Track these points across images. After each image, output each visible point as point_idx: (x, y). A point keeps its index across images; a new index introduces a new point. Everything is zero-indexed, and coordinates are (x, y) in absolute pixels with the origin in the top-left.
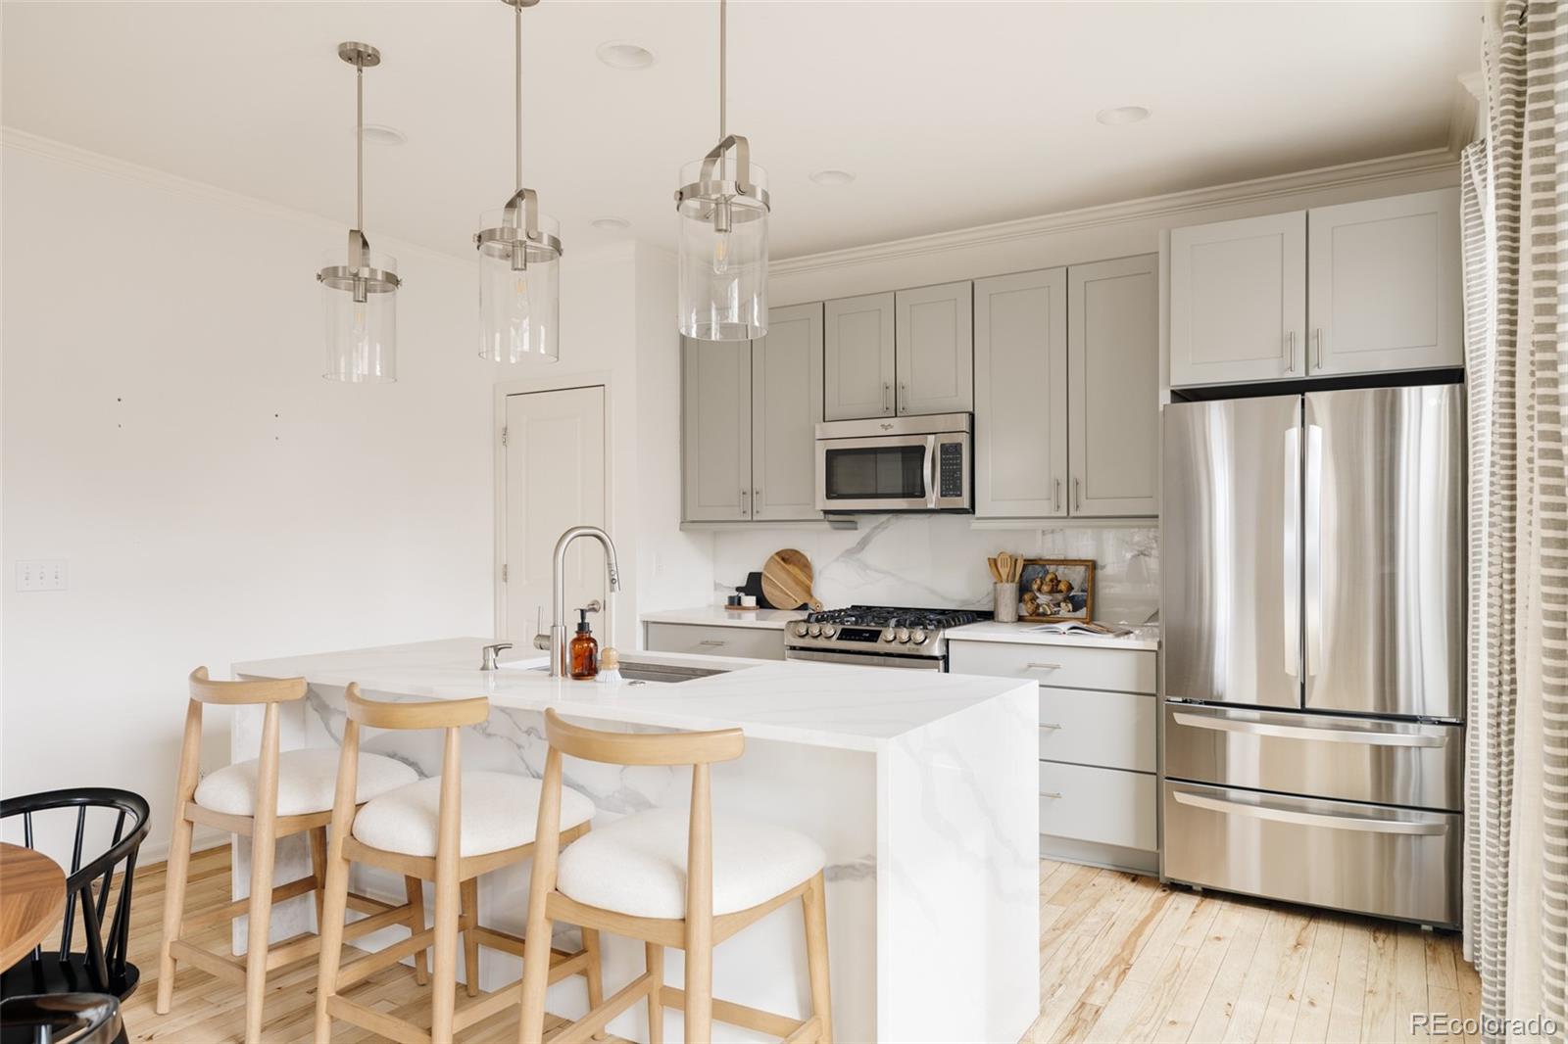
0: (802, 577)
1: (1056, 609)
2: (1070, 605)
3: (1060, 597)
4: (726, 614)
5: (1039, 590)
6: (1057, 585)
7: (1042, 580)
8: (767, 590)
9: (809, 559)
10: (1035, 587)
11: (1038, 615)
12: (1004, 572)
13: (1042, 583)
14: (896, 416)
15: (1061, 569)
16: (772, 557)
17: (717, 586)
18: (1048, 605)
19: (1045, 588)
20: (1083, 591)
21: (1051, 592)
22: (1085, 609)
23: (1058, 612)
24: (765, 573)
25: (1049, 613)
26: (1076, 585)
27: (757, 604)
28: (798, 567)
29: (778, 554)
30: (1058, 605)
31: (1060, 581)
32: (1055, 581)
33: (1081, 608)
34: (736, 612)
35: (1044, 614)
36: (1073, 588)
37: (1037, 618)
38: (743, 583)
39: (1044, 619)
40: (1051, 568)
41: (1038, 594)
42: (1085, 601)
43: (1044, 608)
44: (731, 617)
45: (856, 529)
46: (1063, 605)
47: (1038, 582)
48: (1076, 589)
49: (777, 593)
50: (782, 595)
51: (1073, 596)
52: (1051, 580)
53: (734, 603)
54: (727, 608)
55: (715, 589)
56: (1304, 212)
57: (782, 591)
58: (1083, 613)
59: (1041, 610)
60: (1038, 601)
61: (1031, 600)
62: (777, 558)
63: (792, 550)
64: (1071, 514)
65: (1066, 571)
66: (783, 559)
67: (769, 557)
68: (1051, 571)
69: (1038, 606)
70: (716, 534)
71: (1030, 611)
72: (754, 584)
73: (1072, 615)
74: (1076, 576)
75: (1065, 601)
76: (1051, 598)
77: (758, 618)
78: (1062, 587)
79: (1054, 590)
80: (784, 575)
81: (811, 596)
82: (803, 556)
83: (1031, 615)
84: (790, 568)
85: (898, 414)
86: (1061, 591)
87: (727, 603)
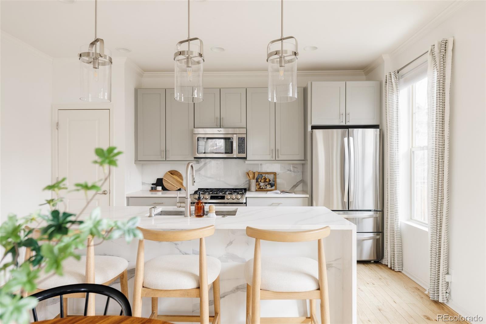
0: (179, 179)
1: (266, 187)
2: (270, 186)
3: (267, 183)
4: (150, 193)
5: (260, 181)
6: (266, 180)
7: (261, 178)
8: (165, 184)
9: (181, 173)
10: (259, 181)
11: (261, 189)
12: (251, 176)
13: (261, 180)
14: (220, 128)
15: (267, 175)
16: (167, 173)
17: (143, 184)
18: (263, 186)
19: (262, 181)
20: (273, 181)
21: (264, 182)
22: (274, 187)
23: (266, 188)
24: (164, 178)
25: (264, 188)
26: (271, 180)
27: (162, 189)
28: (178, 176)
29: (169, 172)
30: (266, 186)
31: (266, 179)
32: (265, 179)
33: (273, 186)
34: (154, 192)
35: (262, 189)
36: (270, 181)
37: (260, 190)
38: (155, 182)
39: (263, 190)
40: (264, 175)
41: (260, 183)
42: (274, 184)
43: (262, 187)
44: (152, 194)
45: (199, 163)
46: (268, 186)
47: (260, 179)
48: (271, 181)
49: (169, 185)
50: (171, 186)
51: (271, 183)
52: (264, 179)
53: (153, 189)
54: (150, 191)
55: (142, 185)
56: (345, 82)
57: (171, 184)
58: (273, 188)
59: (261, 187)
60: (260, 185)
61: (258, 185)
62: (169, 173)
63: (174, 171)
64: (276, 159)
65: (268, 176)
66: (171, 174)
67: (165, 173)
68: (264, 176)
69: (260, 186)
70: (143, 165)
71: (258, 188)
72: (159, 182)
73: (271, 188)
74: (271, 177)
75: (268, 184)
76: (264, 184)
77: (162, 194)
78: (267, 180)
79: (265, 181)
80: (172, 179)
81: (183, 186)
82: (179, 172)
83: (258, 189)
84: (174, 176)
85: (221, 127)
86: (267, 182)
87: (150, 189)
